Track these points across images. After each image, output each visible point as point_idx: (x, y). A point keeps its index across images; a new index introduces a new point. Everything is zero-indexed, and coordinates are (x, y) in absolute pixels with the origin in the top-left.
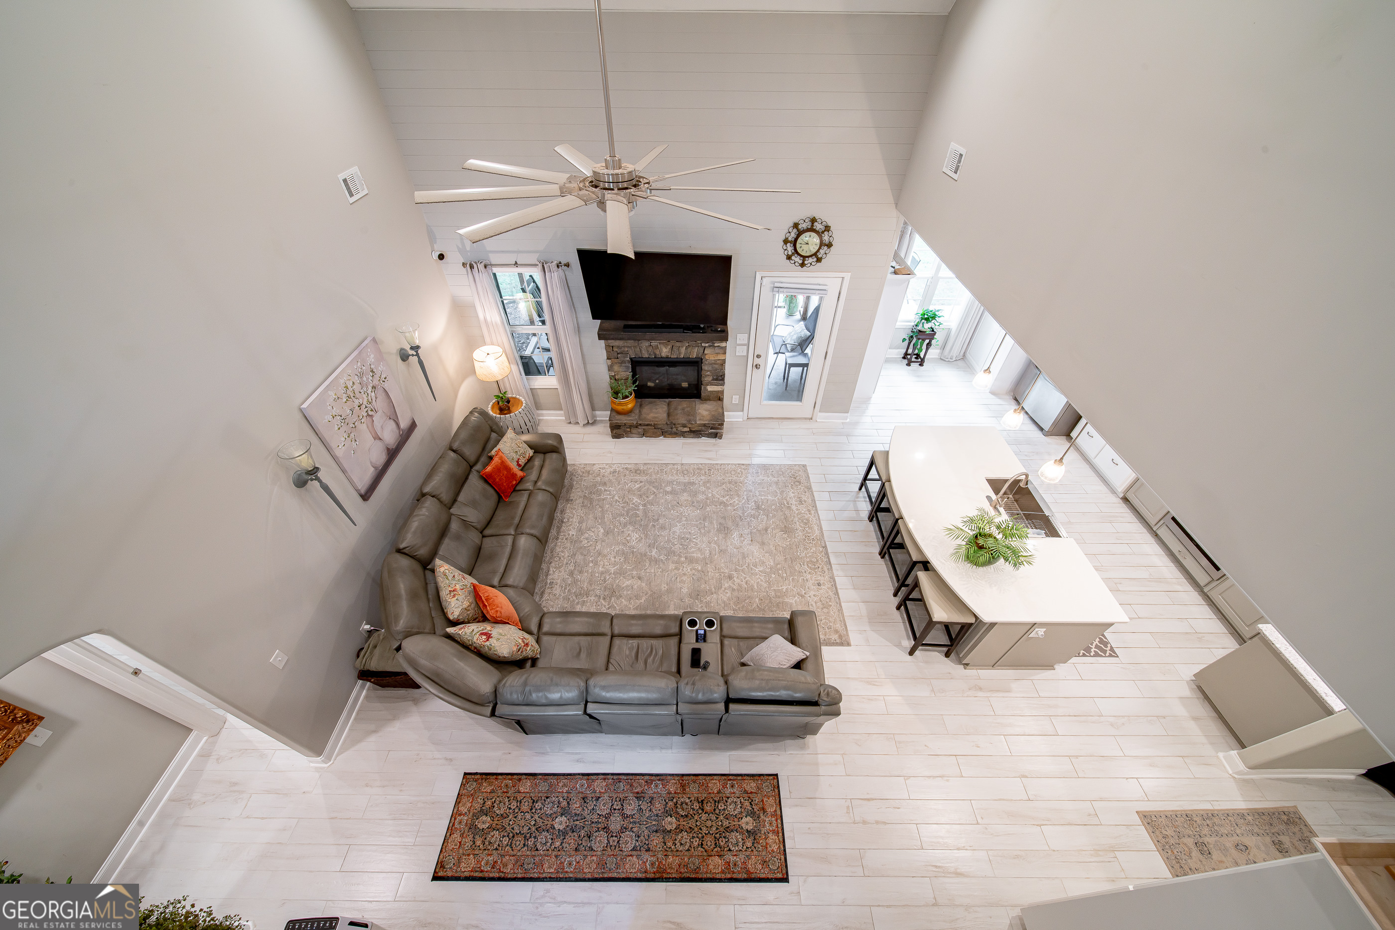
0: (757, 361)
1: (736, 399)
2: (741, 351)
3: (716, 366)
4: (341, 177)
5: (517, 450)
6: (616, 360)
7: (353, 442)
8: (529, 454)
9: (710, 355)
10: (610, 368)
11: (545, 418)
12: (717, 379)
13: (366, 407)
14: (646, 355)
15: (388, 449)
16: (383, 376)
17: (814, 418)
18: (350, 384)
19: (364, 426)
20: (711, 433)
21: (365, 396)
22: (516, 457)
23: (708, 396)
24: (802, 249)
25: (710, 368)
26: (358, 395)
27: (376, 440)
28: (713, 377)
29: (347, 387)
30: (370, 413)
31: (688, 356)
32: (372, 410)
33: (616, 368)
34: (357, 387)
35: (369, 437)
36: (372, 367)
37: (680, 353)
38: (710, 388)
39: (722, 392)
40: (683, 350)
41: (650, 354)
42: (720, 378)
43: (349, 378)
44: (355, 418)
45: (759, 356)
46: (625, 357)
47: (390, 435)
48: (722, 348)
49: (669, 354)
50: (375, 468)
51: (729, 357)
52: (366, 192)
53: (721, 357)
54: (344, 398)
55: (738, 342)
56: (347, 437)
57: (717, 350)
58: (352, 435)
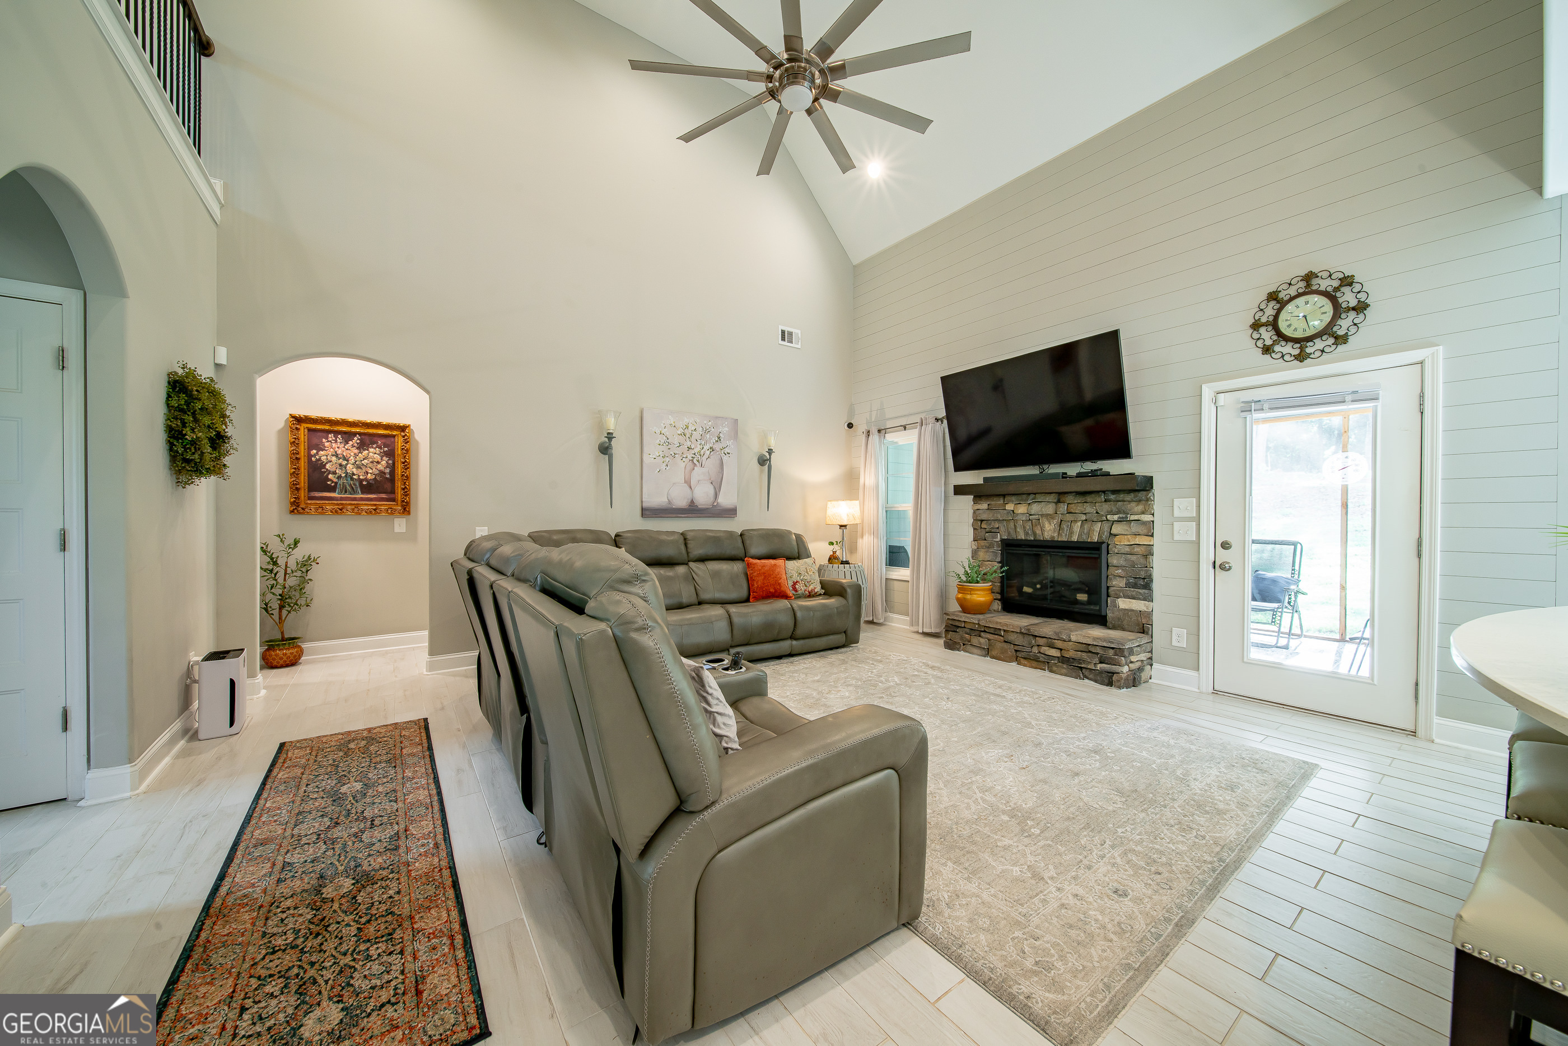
0: (1223, 556)
1: (1180, 638)
2: (1184, 532)
3: (1134, 558)
4: (781, 328)
5: (803, 573)
6: (983, 543)
7: (665, 464)
8: (815, 588)
9: (1123, 537)
10: (975, 554)
11: (893, 624)
12: (1135, 586)
13: (695, 454)
14: (1022, 536)
15: (692, 502)
16: (727, 450)
17: (1421, 732)
18: (691, 428)
19: (683, 465)
20: (1101, 672)
21: (699, 446)
22: (795, 578)
23: (1119, 619)
24: (1292, 328)
25: (1122, 562)
26: (693, 439)
27: (686, 485)
28: (1128, 580)
29: (687, 427)
30: (695, 461)
31: (1084, 538)
32: (698, 461)
33: (982, 554)
34: (696, 435)
35: (680, 478)
36: (721, 435)
37: (1071, 533)
38: (1123, 604)
39: (1149, 615)
40: (1077, 527)
41: (1027, 534)
42: (1141, 582)
43: (694, 423)
44: (678, 451)
45: (1226, 546)
46: (993, 537)
47: (703, 495)
48: (1144, 523)
49: (1056, 535)
50: (670, 502)
51: (1158, 542)
52: (799, 346)
53: (1144, 540)
54: (680, 430)
55: (1177, 513)
56: (661, 456)
57: (1135, 528)
58: (667, 459)
